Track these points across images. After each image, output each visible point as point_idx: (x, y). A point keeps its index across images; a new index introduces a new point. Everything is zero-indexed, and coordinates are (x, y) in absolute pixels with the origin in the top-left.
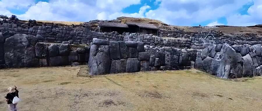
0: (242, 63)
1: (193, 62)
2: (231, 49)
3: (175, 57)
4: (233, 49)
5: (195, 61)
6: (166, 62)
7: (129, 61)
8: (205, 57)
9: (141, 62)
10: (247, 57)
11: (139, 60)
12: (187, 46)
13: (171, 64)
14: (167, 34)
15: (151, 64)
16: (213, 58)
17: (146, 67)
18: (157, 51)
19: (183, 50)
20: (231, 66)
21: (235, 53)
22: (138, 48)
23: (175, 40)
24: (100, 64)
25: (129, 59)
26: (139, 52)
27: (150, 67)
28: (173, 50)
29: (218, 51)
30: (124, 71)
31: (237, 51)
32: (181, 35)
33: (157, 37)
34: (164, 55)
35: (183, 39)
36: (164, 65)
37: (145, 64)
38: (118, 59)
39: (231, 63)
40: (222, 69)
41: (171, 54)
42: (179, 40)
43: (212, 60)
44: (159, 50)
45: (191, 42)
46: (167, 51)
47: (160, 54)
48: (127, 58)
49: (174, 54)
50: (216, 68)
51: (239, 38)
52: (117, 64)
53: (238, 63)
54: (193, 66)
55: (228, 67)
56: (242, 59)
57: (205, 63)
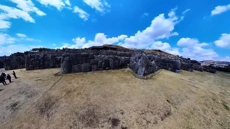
0: (151, 66)
1: (128, 64)
2: (146, 57)
3: (117, 61)
4: (147, 57)
5: (129, 64)
6: (110, 65)
7: (83, 65)
8: (134, 62)
9: (92, 65)
10: (153, 62)
11: (90, 64)
12: (129, 56)
13: (113, 66)
14: (121, 50)
15: (99, 67)
16: (137, 62)
17: (95, 69)
18: (104, 58)
19: (123, 58)
20: (145, 68)
21: (148, 60)
22: (89, 57)
23: (123, 53)
24: (64, 68)
25: (83, 64)
26: (90, 59)
27: (98, 68)
28: (115, 57)
29: (140, 58)
30: (81, 71)
31: (150, 59)
32: (128, 51)
33: (115, 51)
34: (109, 61)
35: (128, 53)
36: (109, 66)
37: (95, 67)
38: (76, 64)
39: (146, 66)
40: (140, 70)
41: (114, 60)
42: (125, 53)
43: (136, 64)
44: (105, 58)
45: (131, 54)
46: (111, 58)
47: (105, 60)
48: (82, 63)
49: (115, 60)
50: (138, 69)
51: (149, 53)
52: (75, 67)
53: (150, 66)
54: (128, 67)
55: (144, 69)
56: (151, 63)
57: (133, 65)
